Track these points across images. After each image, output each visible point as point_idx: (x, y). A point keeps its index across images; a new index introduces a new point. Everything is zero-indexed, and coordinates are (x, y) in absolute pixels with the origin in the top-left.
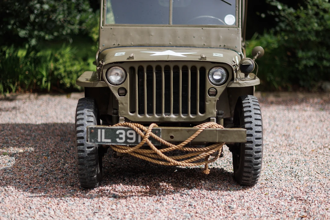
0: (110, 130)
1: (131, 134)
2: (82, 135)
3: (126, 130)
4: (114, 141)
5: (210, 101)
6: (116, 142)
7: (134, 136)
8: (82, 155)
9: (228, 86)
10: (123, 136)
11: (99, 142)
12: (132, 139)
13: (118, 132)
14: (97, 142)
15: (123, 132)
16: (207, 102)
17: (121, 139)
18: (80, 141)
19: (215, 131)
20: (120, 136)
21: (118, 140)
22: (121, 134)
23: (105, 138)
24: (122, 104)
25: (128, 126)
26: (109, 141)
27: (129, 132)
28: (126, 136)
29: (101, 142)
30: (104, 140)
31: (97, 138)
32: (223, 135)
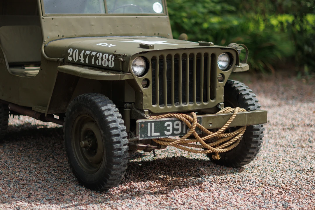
0: (159, 123)
1: (177, 125)
2: (118, 132)
3: (173, 122)
4: (162, 134)
5: (219, 86)
6: (164, 135)
7: (180, 127)
8: (119, 154)
9: (233, 72)
10: (170, 128)
11: (149, 137)
12: (178, 130)
13: (166, 125)
14: (148, 137)
15: (170, 123)
16: (217, 88)
17: (169, 131)
18: (116, 139)
19: (245, 114)
20: (168, 128)
21: (166, 132)
22: (169, 125)
23: (155, 132)
24: (146, 95)
25: (174, 117)
26: (158, 134)
27: (176, 123)
28: (173, 128)
29: (151, 136)
30: (153, 134)
31: (147, 133)
32: (250, 118)
